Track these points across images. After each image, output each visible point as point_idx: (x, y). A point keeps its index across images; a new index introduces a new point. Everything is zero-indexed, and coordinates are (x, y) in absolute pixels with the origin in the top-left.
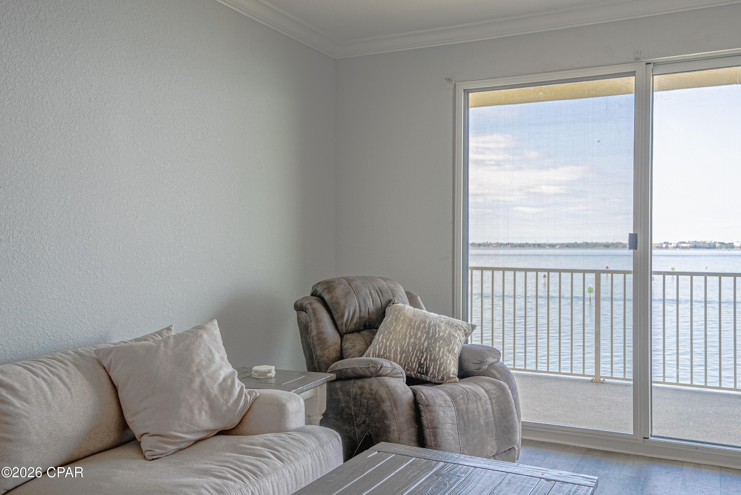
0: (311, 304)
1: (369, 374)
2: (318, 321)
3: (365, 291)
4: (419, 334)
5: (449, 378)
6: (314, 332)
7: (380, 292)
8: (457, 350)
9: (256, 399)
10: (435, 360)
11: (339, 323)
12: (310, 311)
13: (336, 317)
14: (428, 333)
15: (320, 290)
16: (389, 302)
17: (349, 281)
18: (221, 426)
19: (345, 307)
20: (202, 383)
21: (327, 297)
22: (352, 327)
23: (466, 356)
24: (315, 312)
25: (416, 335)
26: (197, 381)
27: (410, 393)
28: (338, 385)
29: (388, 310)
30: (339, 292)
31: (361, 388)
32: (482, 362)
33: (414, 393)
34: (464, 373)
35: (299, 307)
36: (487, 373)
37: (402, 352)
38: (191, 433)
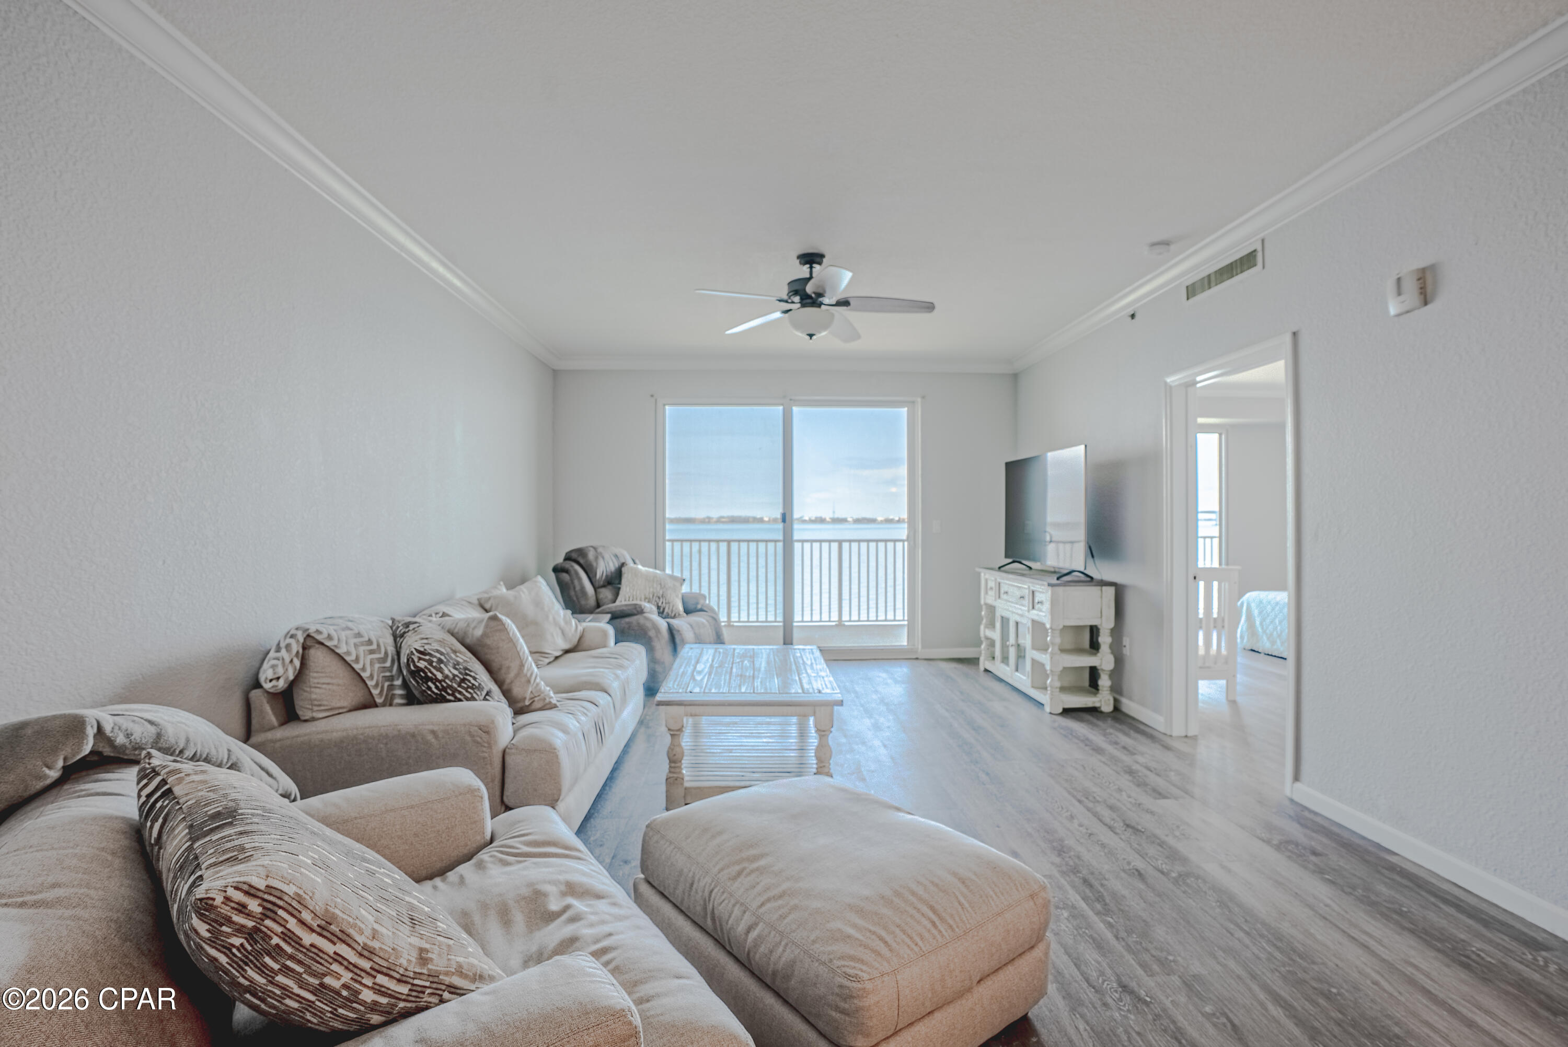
0: (569, 566)
1: (636, 612)
2: (580, 579)
3: (607, 557)
5: (679, 615)
6: (578, 588)
7: (616, 557)
8: (678, 596)
9: (584, 630)
10: (669, 603)
11: (593, 580)
12: (573, 572)
13: (591, 576)
14: (655, 582)
15: (574, 555)
16: (623, 565)
18: (567, 646)
19: (596, 568)
20: (554, 619)
21: (582, 561)
22: (602, 583)
23: (687, 599)
24: (577, 573)
25: (651, 586)
26: (551, 618)
27: (666, 624)
29: (623, 569)
30: (590, 556)
31: (629, 623)
32: (697, 603)
33: (669, 624)
34: (687, 611)
35: (557, 570)
36: (701, 610)
37: (645, 599)
38: (555, 650)
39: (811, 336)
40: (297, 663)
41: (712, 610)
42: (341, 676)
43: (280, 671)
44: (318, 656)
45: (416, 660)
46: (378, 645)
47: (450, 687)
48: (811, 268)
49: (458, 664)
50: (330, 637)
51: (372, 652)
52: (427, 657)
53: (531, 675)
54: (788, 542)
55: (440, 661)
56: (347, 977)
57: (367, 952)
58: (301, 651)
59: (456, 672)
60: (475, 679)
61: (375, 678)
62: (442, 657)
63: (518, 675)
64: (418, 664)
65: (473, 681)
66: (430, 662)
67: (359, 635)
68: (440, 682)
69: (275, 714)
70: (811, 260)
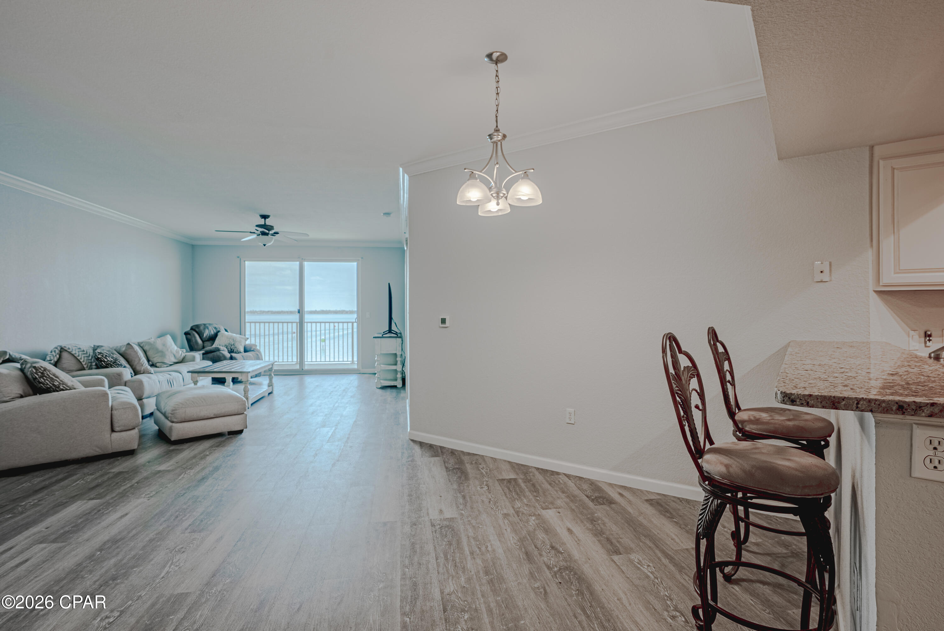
0: (192, 332)
1: (215, 350)
2: (195, 337)
3: (210, 328)
5: (241, 353)
6: (194, 341)
7: (215, 328)
8: (243, 345)
9: (185, 355)
10: (236, 347)
11: (202, 338)
12: (192, 335)
13: (201, 336)
14: (233, 340)
15: (194, 328)
16: (219, 331)
17: (205, 325)
18: (177, 361)
19: (204, 333)
20: (171, 351)
21: (197, 330)
22: (207, 339)
23: (246, 346)
24: (194, 335)
25: (229, 340)
26: (169, 350)
27: (229, 354)
28: (204, 356)
29: (219, 334)
30: (202, 328)
31: (213, 355)
32: (251, 348)
33: (231, 355)
34: (246, 351)
35: (186, 334)
36: (253, 351)
37: (225, 346)
38: (170, 362)
39: (265, 245)
40: (58, 356)
41: (259, 351)
42: (73, 361)
43: (52, 358)
44: (65, 355)
45: (97, 355)
46: (87, 352)
47: (110, 364)
48: (265, 220)
49: (114, 357)
50: (69, 349)
51: (84, 354)
52: (102, 354)
53: (144, 363)
54: (301, 323)
55: (106, 356)
57: (61, 381)
58: (59, 353)
59: (112, 360)
60: (119, 362)
61: (85, 361)
62: (107, 355)
63: (138, 363)
64: (100, 357)
65: (118, 363)
66: (103, 356)
67: (80, 349)
68: (106, 362)
70: (265, 217)
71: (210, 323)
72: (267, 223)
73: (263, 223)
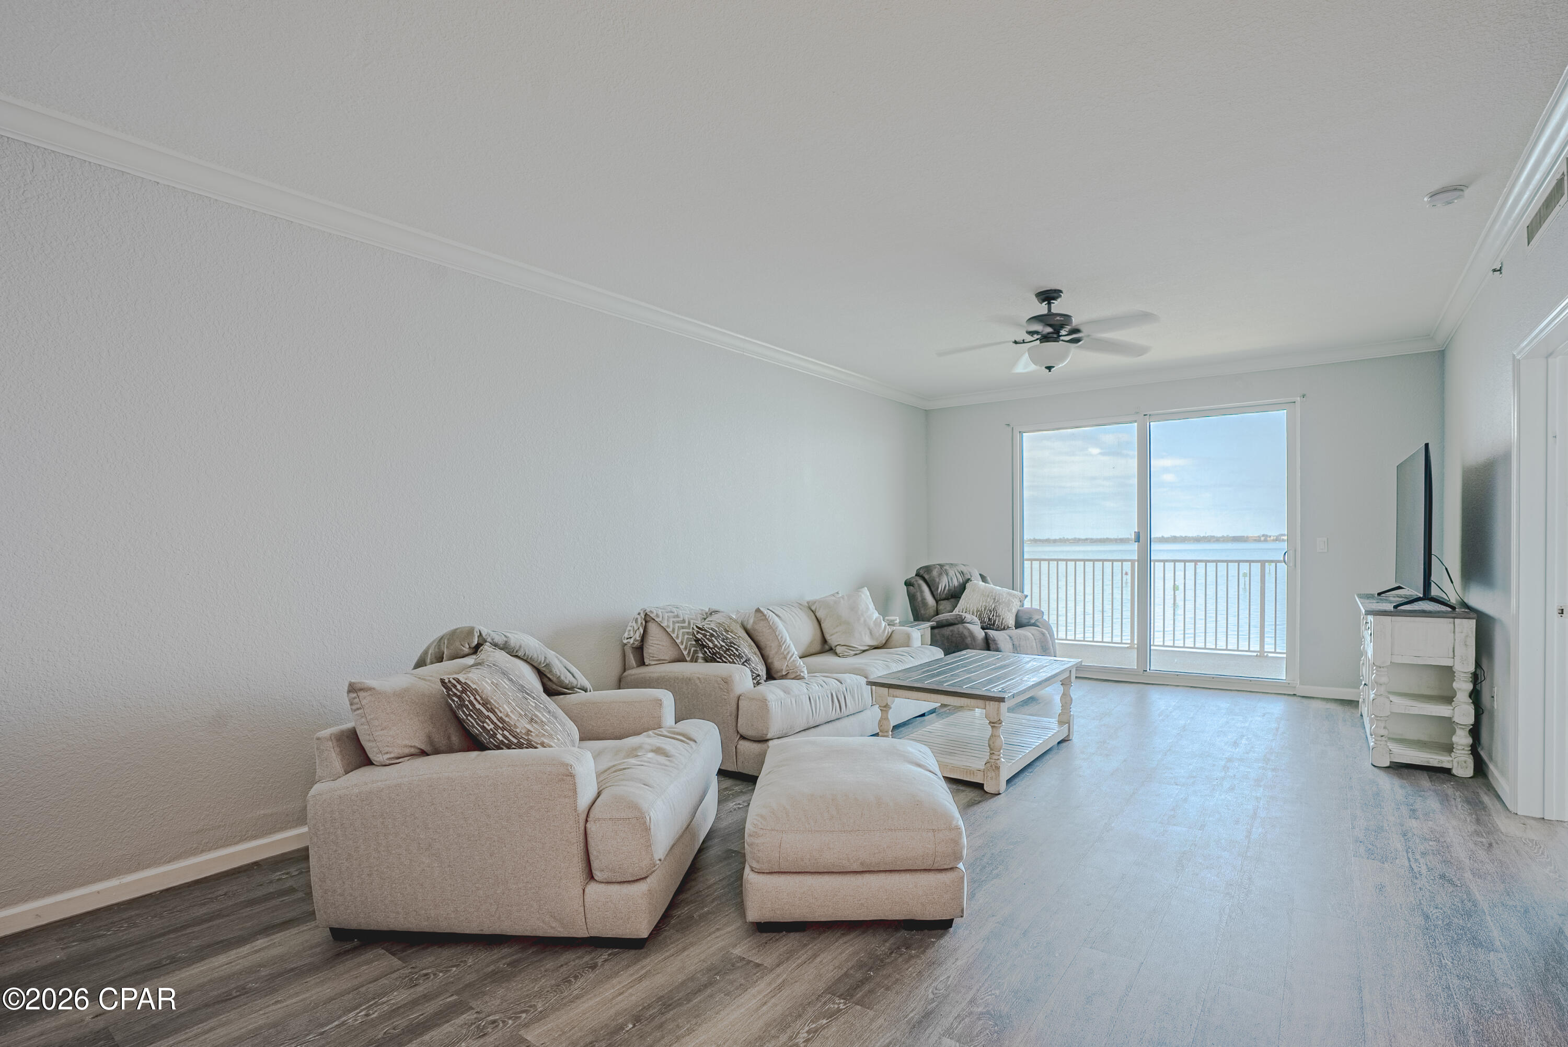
0: (916, 581)
1: (957, 622)
2: (922, 592)
3: (951, 573)
4: (989, 600)
5: (1008, 627)
6: (919, 599)
7: (962, 573)
8: (1014, 611)
9: (893, 631)
10: (999, 616)
11: (935, 593)
12: (916, 585)
13: (933, 589)
14: (995, 599)
15: (922, 572)
16: (968, 580)
17: (941, 566)
18: (874, 643)
19: (939, 583)
20: (865, 621)
21: (927, 577)
22: (944, 596)
23: (1020, 614)
24: (919, 586)
25: (987, 601)
26: (862, 620)
27: (984, 634)
28: (936, 631)
29: (967, 585)
30: (935, 573)
31: (952, 631)
32: (1030, 618)
33: (986, 634)
34: (1019, 625)
35: (908, 584)
36: (1034, 625)
37: (978, 611)
38: (861, 646)
39: (1049, 368)
40: (642, 630)
41: (1049, 628)
42: (666, 642)
43: (632, 634)
44: (652, 627)
45: (695, 633)
46: (689, 623)
47: (719, 653)
48: (1049, 304)
49: (727, 638)
50: (657, 616)
51: (683, 628)
52: (703, 632)
53: (788, 653)
54: (1144, 563)
55: (712, 635)
56: (492, 726)
58: (644, 623)
59: (723, 644)
60: (737, 650)
61: (684, 644)
62: (714, 633)
63: (776, 653)
64: (697, 636)
65: (735, 651)
66: (705, 636)
67: (677, 616)
68: (711, 649)
69: (635, 660)
70: (1048, 296)
71: (955, 562)
72: (1054, 311)
73: (1045, 312)
